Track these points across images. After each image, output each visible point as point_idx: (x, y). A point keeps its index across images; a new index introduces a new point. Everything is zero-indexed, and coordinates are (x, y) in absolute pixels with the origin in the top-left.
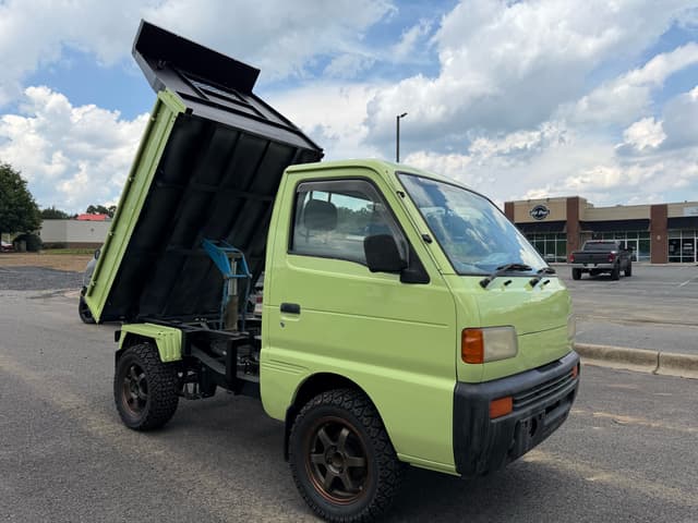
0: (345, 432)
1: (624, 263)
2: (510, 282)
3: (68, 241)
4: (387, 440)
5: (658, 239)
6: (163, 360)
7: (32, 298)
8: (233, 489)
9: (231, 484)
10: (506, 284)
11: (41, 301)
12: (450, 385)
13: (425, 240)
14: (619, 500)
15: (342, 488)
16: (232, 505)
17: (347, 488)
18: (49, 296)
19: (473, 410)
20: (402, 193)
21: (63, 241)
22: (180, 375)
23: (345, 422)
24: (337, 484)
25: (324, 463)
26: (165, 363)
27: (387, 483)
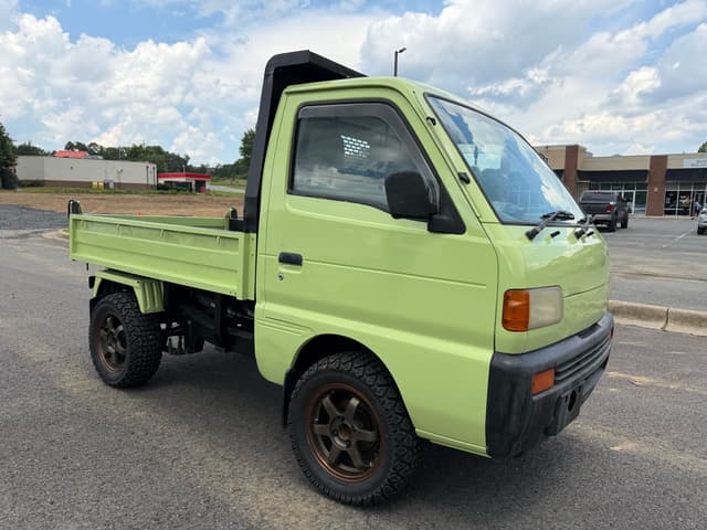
0: (354, 402)
1: (621, 214)
2: (558, 233)
3: (47, 178)
4: (405, 414)
5: (655, 191)
6: (142, 310)
7: (8, 238)
8: (224, 459)
9: (222, 453)
10: (553, 235)
11: (17, 241)
12: (486, 356)
13: (461, 179)
14: (650, 474)
15: (350, 464)
16: (223, 479)
17: (356, 464)
18: (26, 236)
19: (513, 386)
20: (433, 120)
21: (41, 179)
22: (163, 326)
23: (354, 390)
24: (343, 458)
25: (329, 435)
26: (145, 315)
27: (402, 461)
